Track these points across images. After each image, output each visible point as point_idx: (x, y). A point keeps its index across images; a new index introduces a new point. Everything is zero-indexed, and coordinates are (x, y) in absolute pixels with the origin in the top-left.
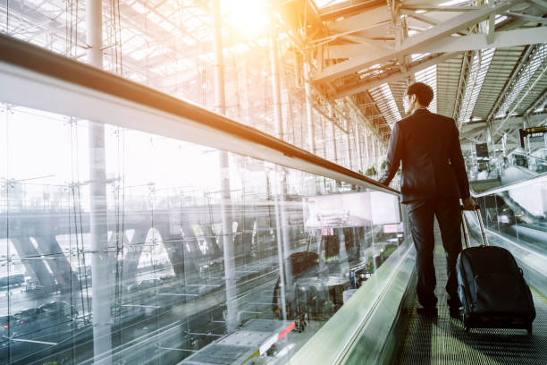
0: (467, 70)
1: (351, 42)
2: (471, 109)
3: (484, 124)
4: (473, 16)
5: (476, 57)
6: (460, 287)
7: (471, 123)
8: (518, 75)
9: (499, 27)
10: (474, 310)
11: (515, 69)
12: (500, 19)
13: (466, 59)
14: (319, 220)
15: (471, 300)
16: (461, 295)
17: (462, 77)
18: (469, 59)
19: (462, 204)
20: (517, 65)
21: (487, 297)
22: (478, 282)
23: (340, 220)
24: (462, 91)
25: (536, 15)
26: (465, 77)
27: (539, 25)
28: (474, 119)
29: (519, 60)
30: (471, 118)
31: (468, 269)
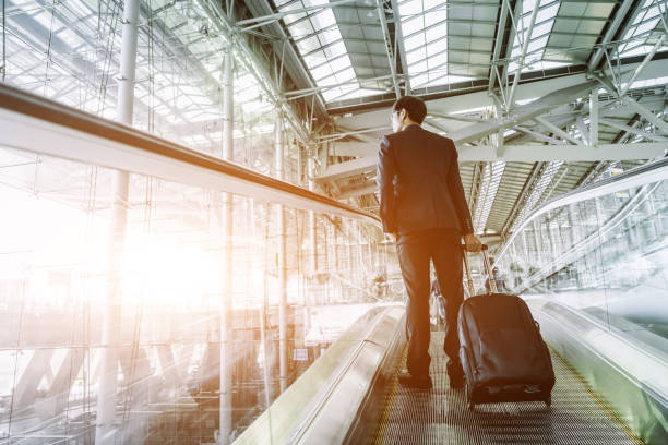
0: (479, 179)
1: (359, 140)
2: (484, 220)
3: (498, 238)
4: (484, 128)
5: (487, 167)
6: (462, 350)
7: (485, 236)
8: (530, 189)
9: (508, 141)
10: (480, 378)
11: (527, 181)
12: (509, 133)
13: (478, 168)
16: (463, 360)
17: (475, 186)
18: (481, 168)
20: (528, 179)
21: (495, 360)
22: (483, 340)
24: (475, 200)
25: (543, 133)
26: (478, 186)
27: (547, 143)
28: (489, 232)
29: (531, 174)
30: (485, 230)
31: (471, 324)
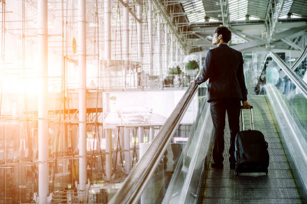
10: (241, 162)
14: (120, 117)
15: (240, 157)
16: (236, 156)
19: (242, 105)
23: (142, 117)
31: (240, 142)
